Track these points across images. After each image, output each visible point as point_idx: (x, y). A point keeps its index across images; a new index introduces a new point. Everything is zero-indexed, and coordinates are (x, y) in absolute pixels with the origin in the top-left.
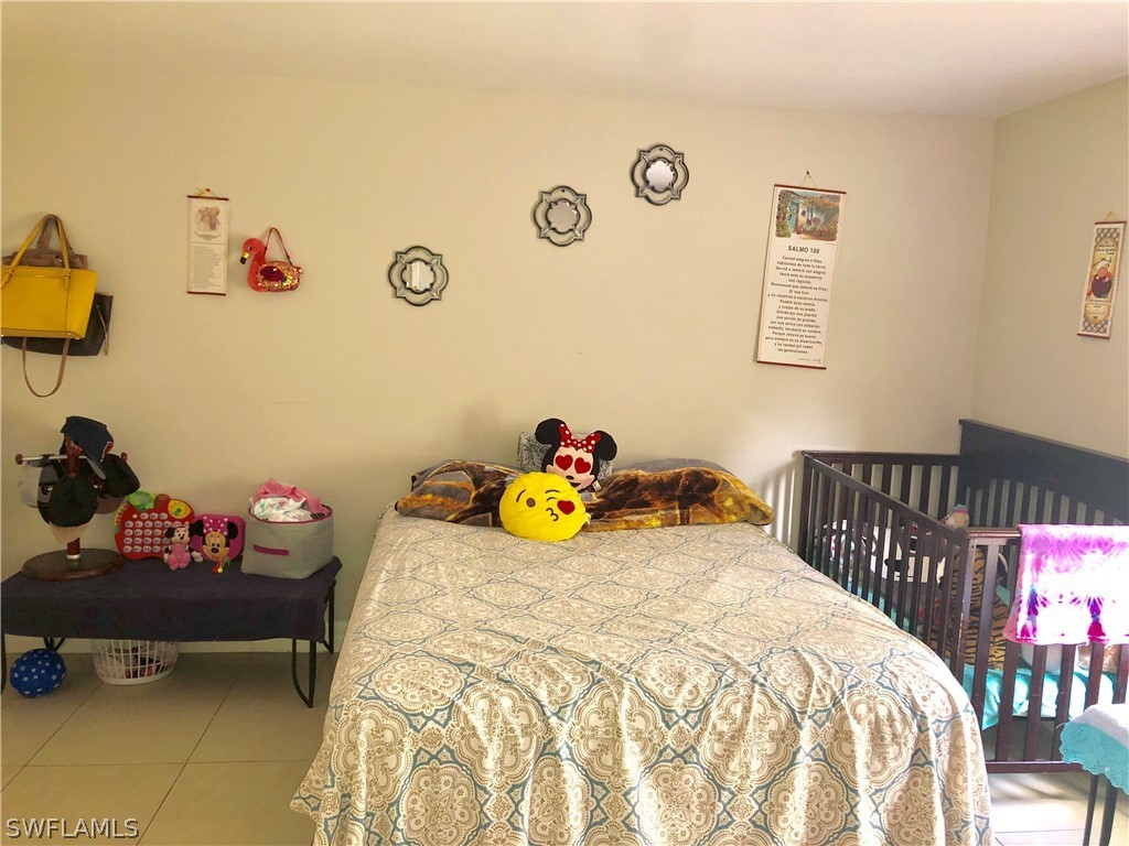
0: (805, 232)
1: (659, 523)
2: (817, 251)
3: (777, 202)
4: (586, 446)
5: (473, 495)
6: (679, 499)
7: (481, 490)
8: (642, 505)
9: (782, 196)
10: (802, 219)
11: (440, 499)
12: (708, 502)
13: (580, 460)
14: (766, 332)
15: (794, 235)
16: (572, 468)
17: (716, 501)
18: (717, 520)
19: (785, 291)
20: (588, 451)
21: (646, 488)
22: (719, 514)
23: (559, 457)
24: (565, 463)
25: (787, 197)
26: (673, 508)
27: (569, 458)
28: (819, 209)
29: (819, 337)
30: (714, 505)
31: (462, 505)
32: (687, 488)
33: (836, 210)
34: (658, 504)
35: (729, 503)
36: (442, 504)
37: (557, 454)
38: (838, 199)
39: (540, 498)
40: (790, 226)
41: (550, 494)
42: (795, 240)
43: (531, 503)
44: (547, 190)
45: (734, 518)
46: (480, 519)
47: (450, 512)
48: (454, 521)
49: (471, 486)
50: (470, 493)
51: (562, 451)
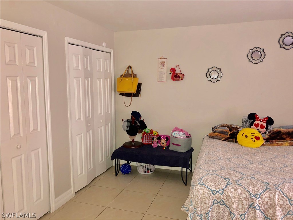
1: (288, 145)
5: (229, 133)
7: (232, 132)
8: (282, 139)
11: (220, 134)
13: (262, 125)
16: (259, 127)
20: (264, 122)
21: (284, 134)
23: (255, 124)
24: (257, 125)
31: (226, 136)
34: (288, 139)
36: (221, 136)
37: (254, 123)
39: (249, 135)
41: (252, 134)
43: (246, 136)
44: (251, 48)
46: (231, 140)
47: (223, 138)
48: (224, 140)
49: (229, 131)
50: (228, 133)
51: (256, 122)
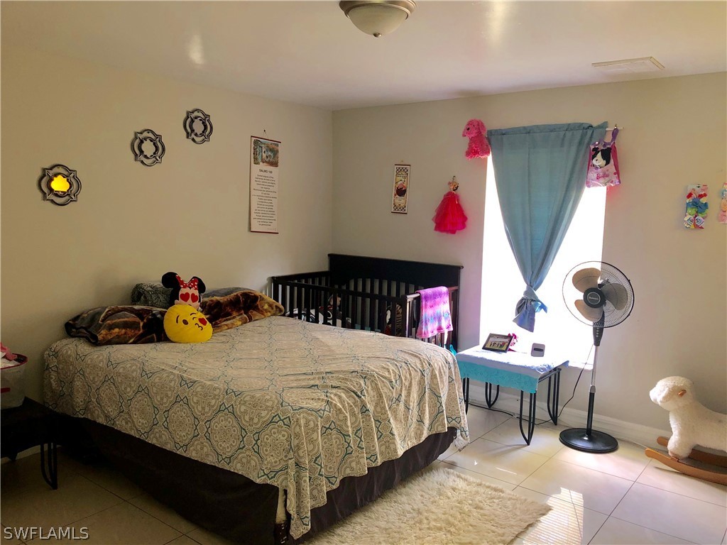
0: (266, 162)
1: (240, 323)
2: (271, 172)
3: (253, 146)
4: (193, 286)
5: (141, 324)
6: (244, 308)
7: (145, 320)
8: (227, 315)
9: (256, 142)
10: (264, 155)
11: (124, 331)
12: (256, 309)
13: (193, 295)
14: (253, 215)
15: (261, 163)
16: (190, 300)
17: (259, 307)
18: (263, 316)
19: (260, 193)
20: (196, 289)
21: (227, 305)
22: (262, 312)
23: (182, 295)
24: (185, 297)
25: (257, 143)
26: (242, 314)
27: (187, 294)
28: (271, 150)
29: (275, 217)
30: (259, 309)
31: (137, 332)
32: (245, 302)
33: (277, 151)
34: (235, 314)
35: (266, 307)
36: (125, 333)
37: (180, 293)
38: (278, 145)
39: (189, 319)
40: (260, 160)
41: (193, 316)
42: (263, 166)
43: (185, 322)
44: (139, 131)
45: (269, 314)
46: (149, 339)
47: (130, 338)
48: (134, 343)
49: (138, 320)
50: (139, 324)
51: (183, 291)
